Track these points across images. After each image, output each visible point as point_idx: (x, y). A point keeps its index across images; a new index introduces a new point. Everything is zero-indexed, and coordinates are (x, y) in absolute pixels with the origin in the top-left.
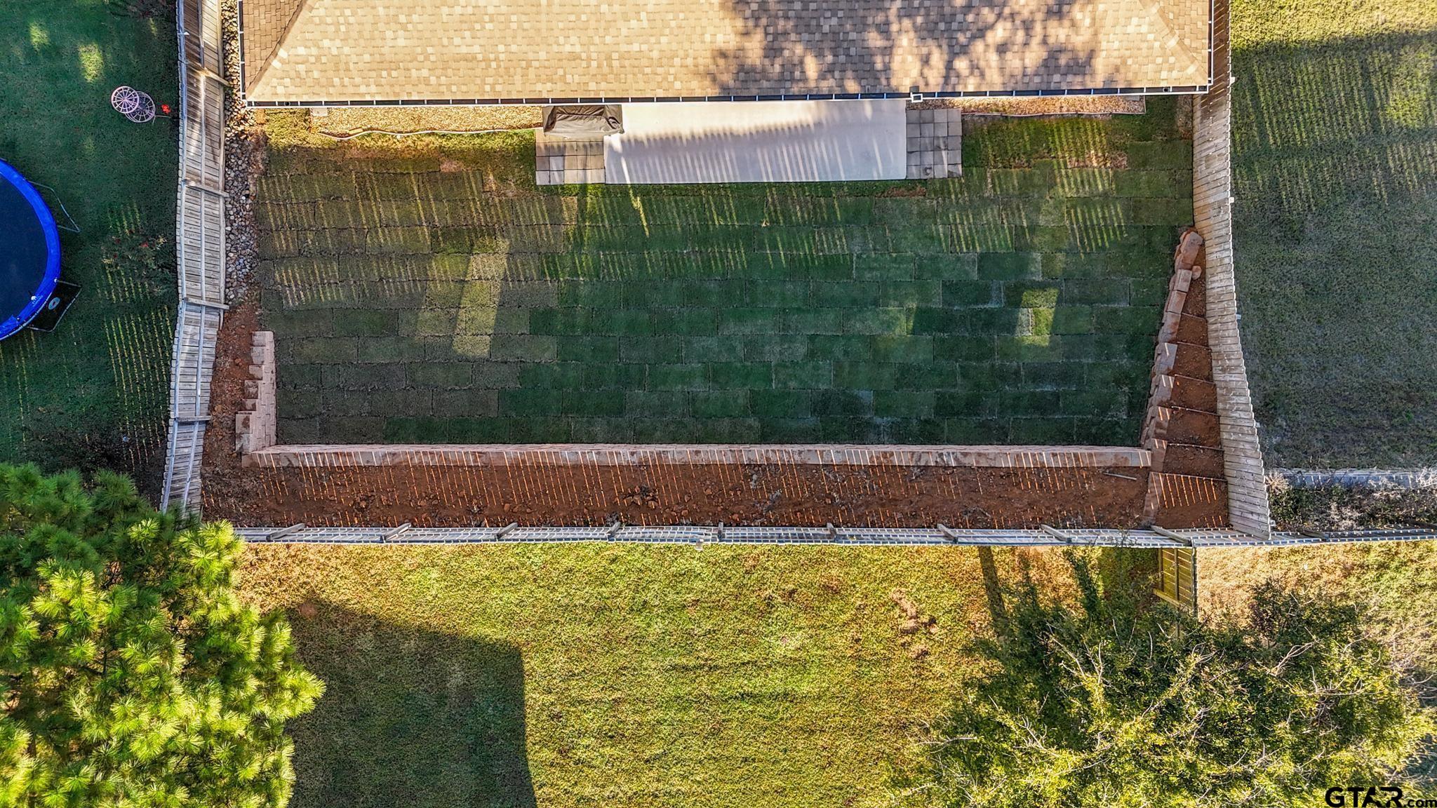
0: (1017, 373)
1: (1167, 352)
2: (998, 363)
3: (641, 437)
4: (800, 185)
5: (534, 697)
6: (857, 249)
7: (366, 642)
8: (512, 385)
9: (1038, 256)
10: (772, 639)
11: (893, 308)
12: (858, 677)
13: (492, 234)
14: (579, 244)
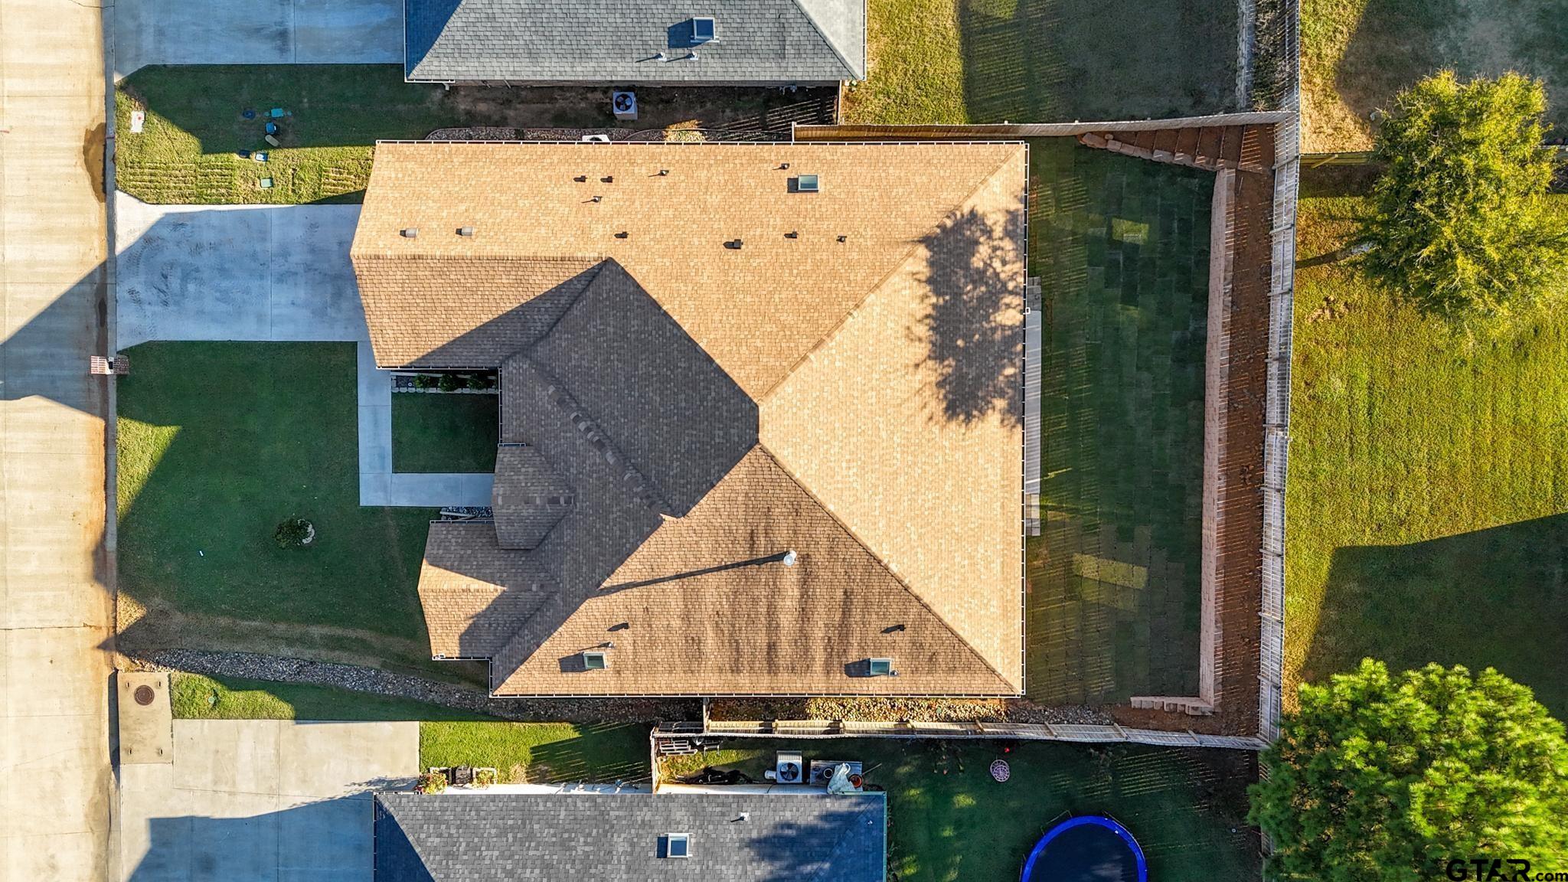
0: (1166, 244)
1: (1159, 156)
2: (1158, 255)
3: (1199, 475)
4: (1043, 375)
5: (1367, 540)
6: (1083, 341)
7: (1331, 641)
8: (1164, 554)
9: (1091, 231)
10: (1335, 396)
11: (1121, 318)
12: (1359, 345)
13: (1071, 563)
14: (1077, 511)
